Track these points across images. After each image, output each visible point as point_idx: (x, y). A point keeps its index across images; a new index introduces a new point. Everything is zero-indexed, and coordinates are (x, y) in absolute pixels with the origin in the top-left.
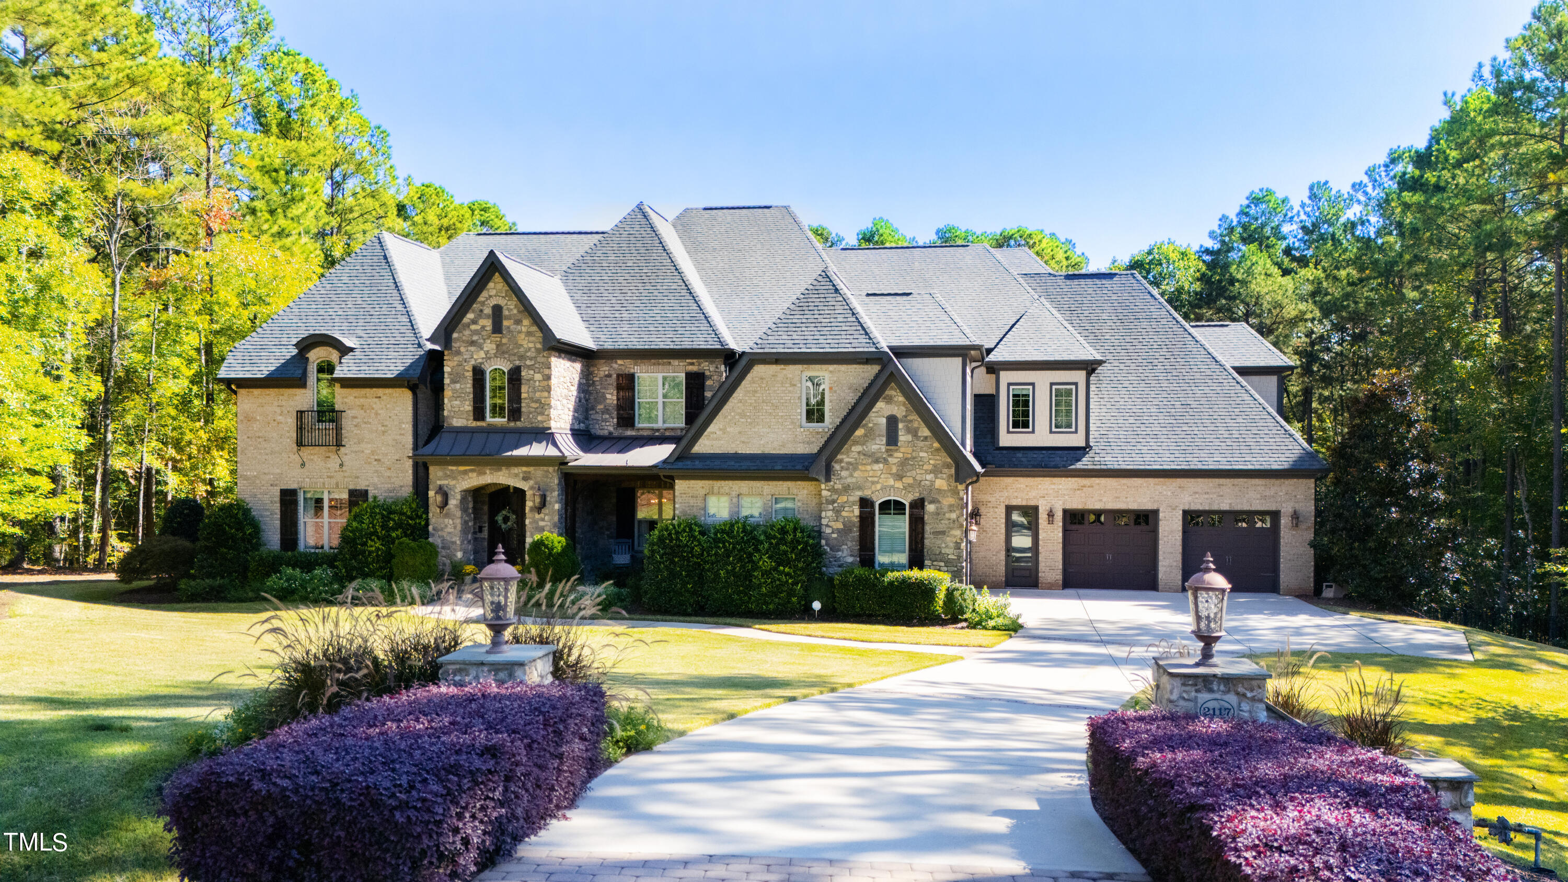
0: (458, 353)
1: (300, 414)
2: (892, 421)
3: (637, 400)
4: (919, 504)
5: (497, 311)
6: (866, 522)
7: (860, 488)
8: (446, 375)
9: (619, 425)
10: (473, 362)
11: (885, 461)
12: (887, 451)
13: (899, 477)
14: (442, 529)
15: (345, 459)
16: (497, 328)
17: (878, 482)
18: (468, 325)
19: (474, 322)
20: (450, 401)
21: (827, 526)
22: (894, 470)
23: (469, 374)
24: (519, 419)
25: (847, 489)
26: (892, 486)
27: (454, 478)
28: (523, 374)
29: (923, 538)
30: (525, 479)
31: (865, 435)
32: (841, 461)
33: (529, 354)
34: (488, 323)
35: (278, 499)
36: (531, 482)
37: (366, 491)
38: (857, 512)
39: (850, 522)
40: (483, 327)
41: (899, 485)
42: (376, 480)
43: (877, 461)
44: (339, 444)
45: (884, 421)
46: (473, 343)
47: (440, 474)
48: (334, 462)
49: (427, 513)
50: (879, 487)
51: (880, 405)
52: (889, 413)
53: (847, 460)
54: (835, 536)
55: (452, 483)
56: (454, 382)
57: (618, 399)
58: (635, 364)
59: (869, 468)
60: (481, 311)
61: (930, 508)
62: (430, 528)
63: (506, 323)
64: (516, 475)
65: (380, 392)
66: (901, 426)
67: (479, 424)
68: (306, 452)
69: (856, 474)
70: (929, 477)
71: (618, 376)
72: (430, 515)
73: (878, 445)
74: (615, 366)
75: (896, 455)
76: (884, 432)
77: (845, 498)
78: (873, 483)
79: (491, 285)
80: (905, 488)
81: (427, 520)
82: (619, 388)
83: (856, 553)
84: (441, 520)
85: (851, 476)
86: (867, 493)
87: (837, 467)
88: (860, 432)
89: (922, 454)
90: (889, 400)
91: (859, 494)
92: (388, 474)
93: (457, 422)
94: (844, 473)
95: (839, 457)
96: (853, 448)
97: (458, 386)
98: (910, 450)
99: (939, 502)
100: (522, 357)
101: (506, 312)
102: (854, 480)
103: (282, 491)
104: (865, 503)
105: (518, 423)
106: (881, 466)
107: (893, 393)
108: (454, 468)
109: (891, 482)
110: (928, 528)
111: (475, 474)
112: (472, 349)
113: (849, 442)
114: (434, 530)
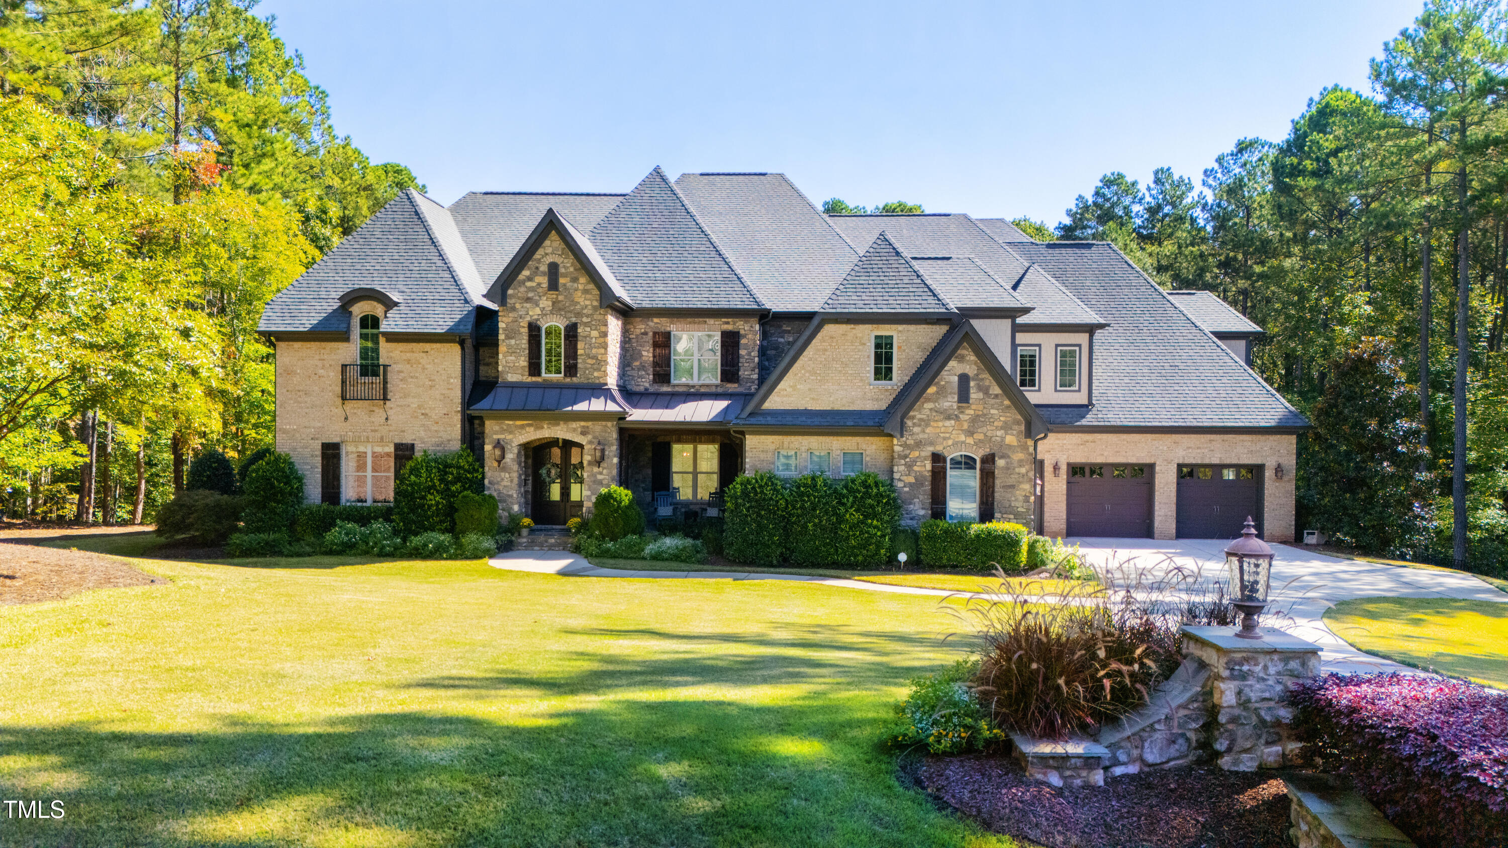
0: (514, 309)
1: (344, 366)
2: (964, 379)
3: (673, 357)
4: (989, 460)
5: (553, 269)
6: (938, 476)
7: (932, 444)
8: (501, 331)
9: (655, 381)
10: (528, 319)
11: (957, 418)
12: (959, 408)
13: (970, 433)
14: (498, 483)
15: (390, 413)
16: (553, 285)
17: (949, 438)
18: (523, 282)
19: (530, 279)
20: (505, 357)
21: (900, 480)
22: (966, 426)
23: (526, 330)
24: (575, 375)
25: (919, 444)
26: (963, 442)
27: (511, 433)
28: (579, 330)
29: (993, 492)
30: (583, 433)
31: (937, 393)
32: (913, 417)
33: (585, 311)
34: (544, 281)
35: (319, 453)
36: (590, 437)
37: (413, 445)
38: (929, 466)
39: (922, 476)
40: (539, 284)
41: (970, 441)
42: (422, 434)
43: (949, 418)
44: (385, 399)
45: (956, 378)
46: (528, 300)
47: (497, 428)
48: (379, 416)
49: (483, 467)
50: (950, 442)
51: (952, 363)
52: (960, 372)
53: (919, 416)
54: (906, 489)
55: (509, 437)
56: (508, 337)
57: (654, 357)
58: (672, 323)
59: (940, 424)
60: (537, 268)
61: (1000, 463)
62: (486, 482)
63: (562, 281)
64: (574, 430)
65: (427, 346)
66: (972, 384)
67: (534, 379)
68: (349, 405)
69: (928, 430)
70: (999, 433)
71: (655, 333)
72: (486, 469)
73: (950, 402)
74: (651, 324)
75: (968, 412)
76: (956, 390)
77: (917, 454)
78: (945, 439)
79: (547, 243)
80: (976, 444)
81: (483, 473)
82: (656, 345)
83: (928, 506)
84: (497, 474)
85: (924, 432)
86: (939, 449)
87: (909, 423)
88: (932, 390)
89: (993, 411)
90: (961, 359)
91: (931, 449)
92: (435, 428)
93: (512, 378)
94: (916, 430)
95: (912, 413)
96: (926, 406)
97: (513, 342)
98: (981, 407)
99: (1009, 457)
100: (579, 314)
101: (562, 270)
102: (926, 436)
103: (323, 444)
104: (937, 458)
105: (574, 379)
106: (953, 422)
107: (964, 352)
108: (511, 422)
109: (962, 438)
110: (998, 482)
111: (532, 429)
112: (528, 305)
113: (922, 400)
114: (490, 483)
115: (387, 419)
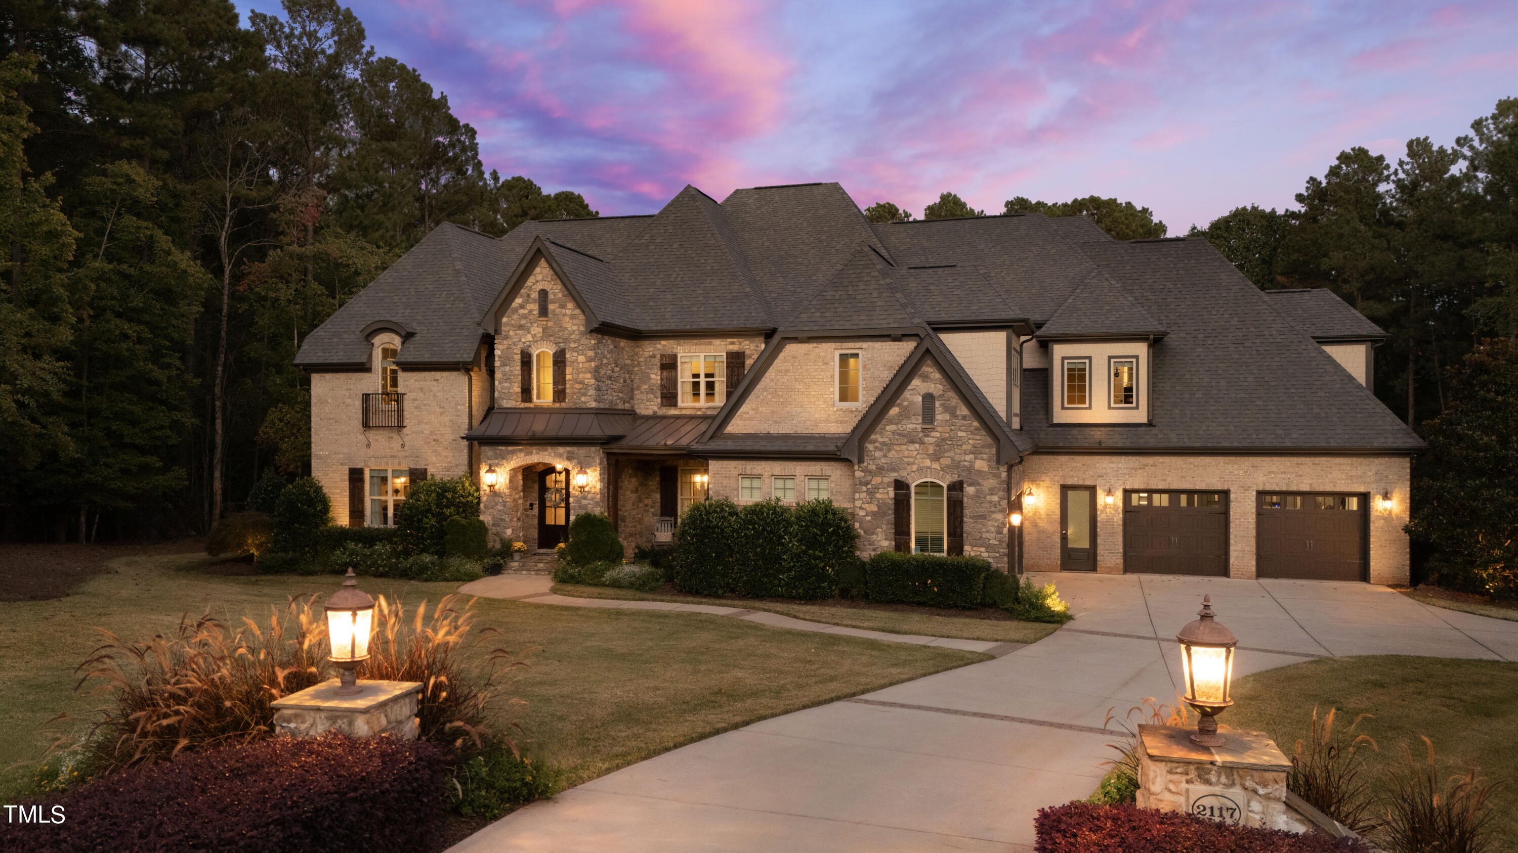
0: (507, 337)
1: (366, 397)
2: (929, 399)
3: (680, 380)
4: (956, 487)
5: (543, 294)
6: (901, 504)
7: (894, 470)
8: (496, 359)
9: (663, 405)
10: (521, 345)
11: (922, 443)
12: (923, 430)
13: (936, 457)
15: (406, 439)
16: (544, 311)
17: (913, 463)
18: (516, 310)
19: (522, 306)
20: (500, 383)
21: (861, 508)
22: (931, 451)
23: (518, 357)
24: (564, 400)
25: (880, 470)
26: (929, 468)
27: (503, 458)
28: (568, 356)
29: (962, 522)
30: (569, 458)
31: (900, 414)
32: (875, 441)
33: (572, 337)
34: (534, 307)
35: (347, 477)
38: (892, 494)
39: (884, 504)
40: (531, 311)
41: (936, 466)
42: (434, 459)
43: (913, 442)
44: (400, 427)
45: (920, 399)
46: (521, 327)
48: (396, 443)
49: (479, 491)
50: (915, 467)
51: (916, 382)
52: (924, 391)
53: (880, 440)
54: (869, 518)
56: (504, 365)
57: (662, 379)
58: (678, 345)
59: (904, 447)
60: (528, 296)
61: (970, 490)
62: (482, 506)
63: (551, 307)
65: (438, 375)
66: (937, 404)
67: (527, 405)
68: (371, 434)
69: (890, 455)
70: (969, 457)
71: (662, 356)
72: (482, 493)
73: (914, 425)
74: (659, 346)
75: (933, 434)
76: (920, 411)
77: (879, 480)
78: (908, 464)
79: (538, 270)
80: (942, 469)
82: (663, 367)
83: (892, 536)
85: (885, 456)
86: (902, 475)
87: (870, 447)
88: (894, 411)
89: (960, 434)
90: (926, 378)
91: (894, 475)
92: (445, 453)
93: (506, 404)
94: (878, 454)
95: (873, 437)
96: (888, 428)
97: (507, 368)
98: (947, 429)
99: (979, 484)
100: (566, 340)
101: (551, 297)
102: (888, 461)
103: (350, 469)
104: (901, 486)
105: (563, 404)
106: (917, 446)
107: (929, 370)
108: (504, 448)
109: (928, 463)
110: (967, 512)
111: (525, 454)
112: (520, 332)
115: (403, 445)
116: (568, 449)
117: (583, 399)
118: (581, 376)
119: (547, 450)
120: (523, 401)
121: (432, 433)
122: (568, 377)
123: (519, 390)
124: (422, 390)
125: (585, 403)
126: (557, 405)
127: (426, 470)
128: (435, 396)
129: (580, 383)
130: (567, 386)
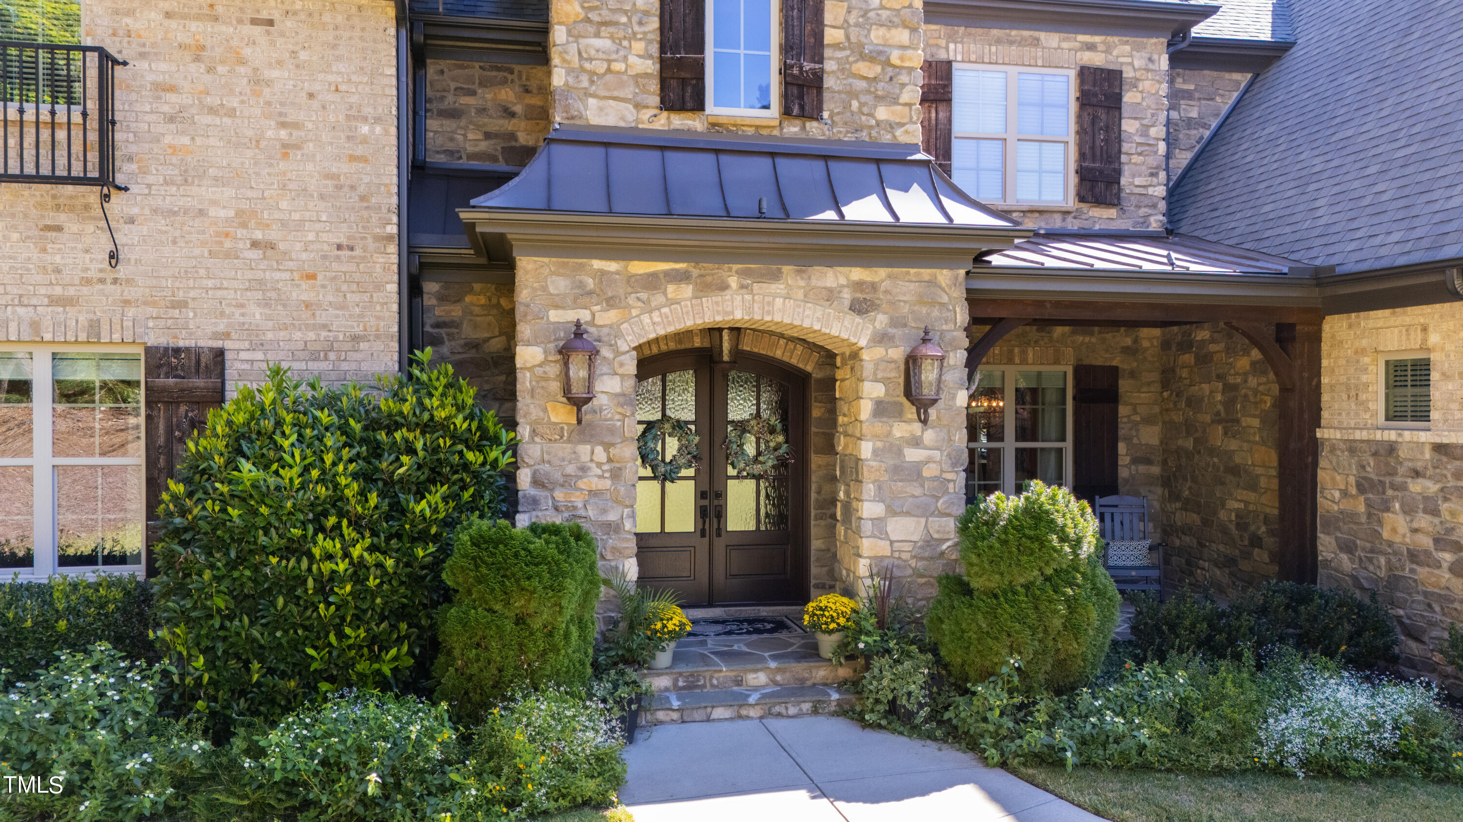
3: (956, 133)
14: (568, 483)
15: (127, 235)
20: (575, 36)
24: (816, 116)
27: (611, 303)
30: (860, 307)
36: (881, 320)
47: (559, 285)
48: (81, 244)
49: (511, 424)
55: (607, 317)
58: (951, 38)
62: (524, 478)
64: (830, 296)
67: (680, 121)
72: (524, 431)
81: (513, 447)
84: (563, 450)
93: (602, 112)
105: (814, 128)
108: (612, 266)
111: (687, 290)
114: (536, 482)
115: (113, 256)
116: (857, 274)
117: (882, 113)
118: (877, 35)
119: (776, 277)
120: (668, 104)
121: (242, 218)
122: (831, 35)
123: (651, 67)
124: (198, 52)
125: (892, 126)
126: (793, 129)
127: (220, 354)
128: (257, 81)
129: (872, 59)
130: (829, 66)
